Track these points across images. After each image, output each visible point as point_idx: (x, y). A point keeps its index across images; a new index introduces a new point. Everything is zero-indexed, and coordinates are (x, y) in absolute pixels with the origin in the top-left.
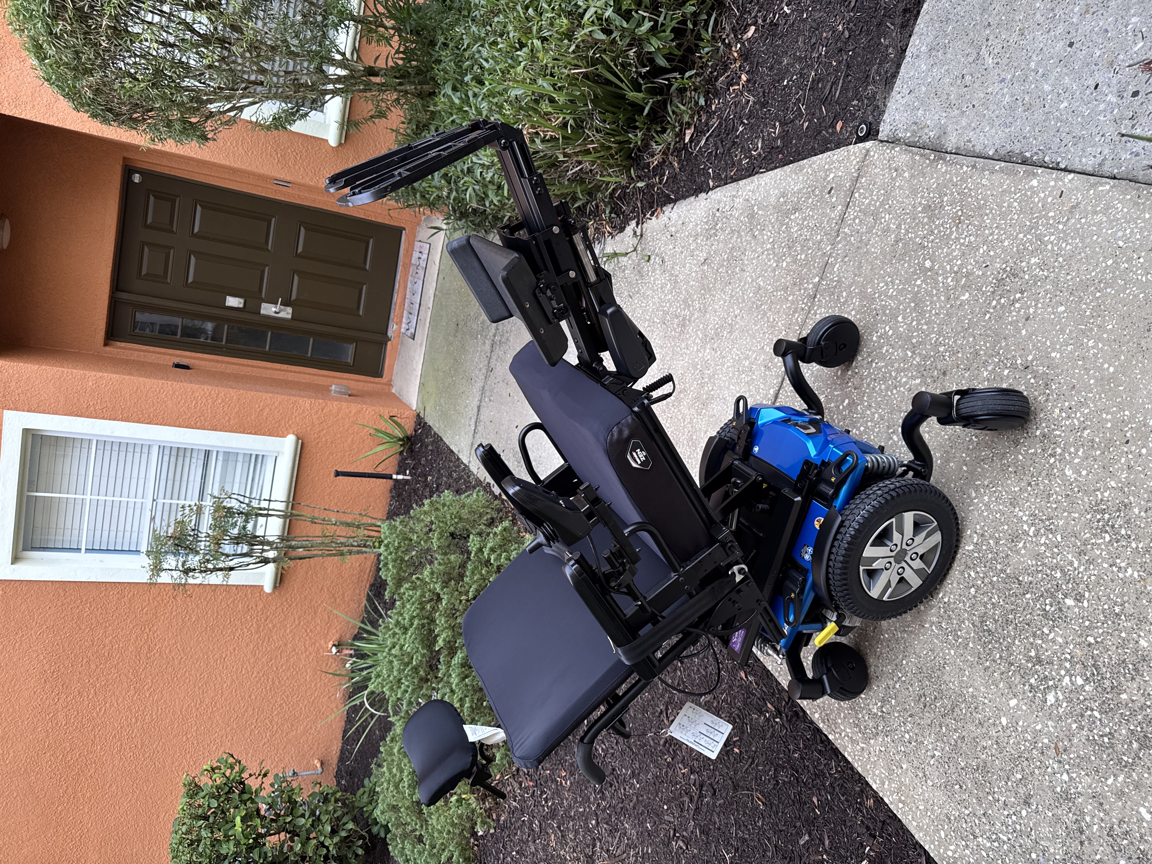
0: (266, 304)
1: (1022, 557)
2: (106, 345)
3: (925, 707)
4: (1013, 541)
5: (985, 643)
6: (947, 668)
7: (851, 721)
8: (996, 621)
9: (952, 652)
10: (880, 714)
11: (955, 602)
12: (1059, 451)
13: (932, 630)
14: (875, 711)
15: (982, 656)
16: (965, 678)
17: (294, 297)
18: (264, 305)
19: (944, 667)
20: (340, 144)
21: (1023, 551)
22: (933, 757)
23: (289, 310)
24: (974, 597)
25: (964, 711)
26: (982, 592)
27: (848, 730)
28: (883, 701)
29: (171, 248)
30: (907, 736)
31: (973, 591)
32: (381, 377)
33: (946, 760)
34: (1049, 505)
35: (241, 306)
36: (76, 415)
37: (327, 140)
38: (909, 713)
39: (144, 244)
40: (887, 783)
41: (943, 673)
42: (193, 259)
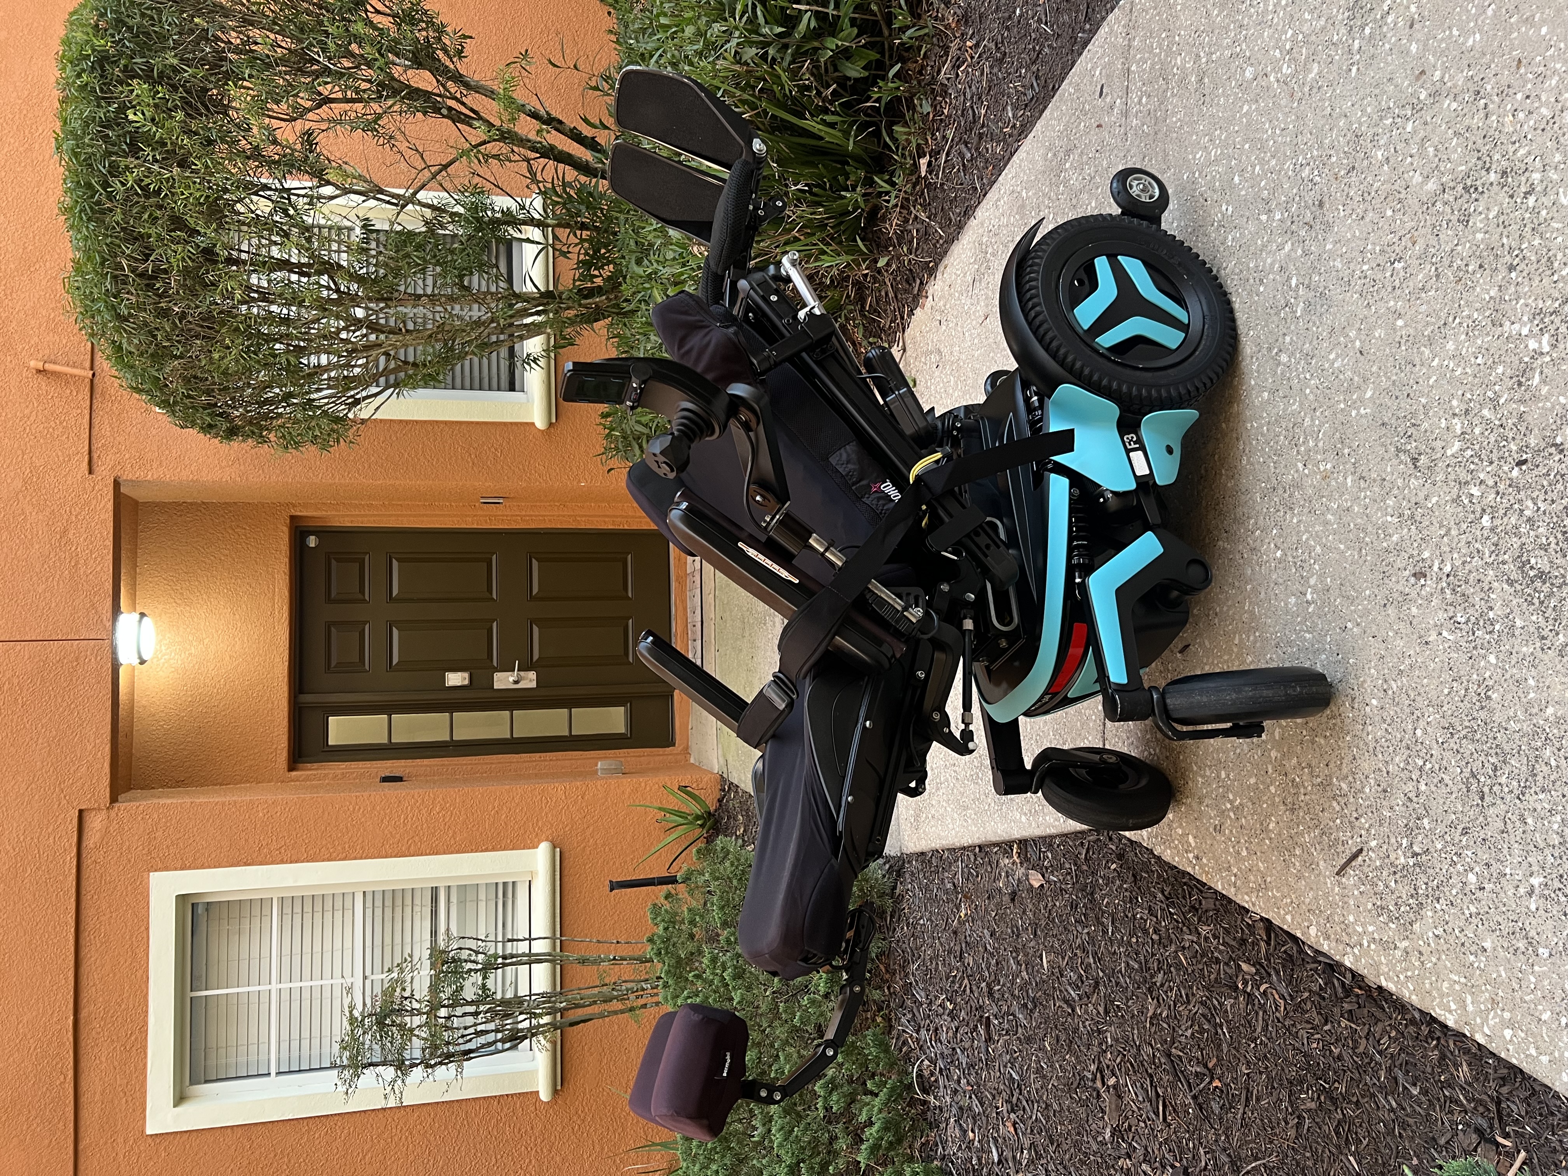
0: (499, 674)
1: (1547, 399)
2: (291, 769)
3: (1482, 798)
4: (1520, 384)
5: (1541, 603)
6: (1494, 696)
7: (1370, 906)
8: (1545, 548)
9: (1492, 659)
10: (1411, 862)
11: (1464, 563)
12: (1536, 176)
13: (1445, 640)
14: (1402, 860)
15: (1545, 633)
16: (1532, 695)
17: (536, 656)
18: (497, 676)
19: (1488, 698)
20: (551, 424)
21: (1545, 390)
22: (1531, 893)
23: (532, 675)
24: (1492, 530)
25: (1553, 763)
26: (1501, 512)
27: (1371, 929)
28: (1409, 831)
29: (365, 623)
30: (1472, 878)
31: (1486, 521)
32: (674, 745)
33: (1557, 884)
34: (1555, 278)
35: (466, 682)
36: (246, 864)
37: (533, 424)
38: (1460, 828)
39: (329, 625)
40: (1469, 999)
41: (1491, 711)
42: (395, 632)
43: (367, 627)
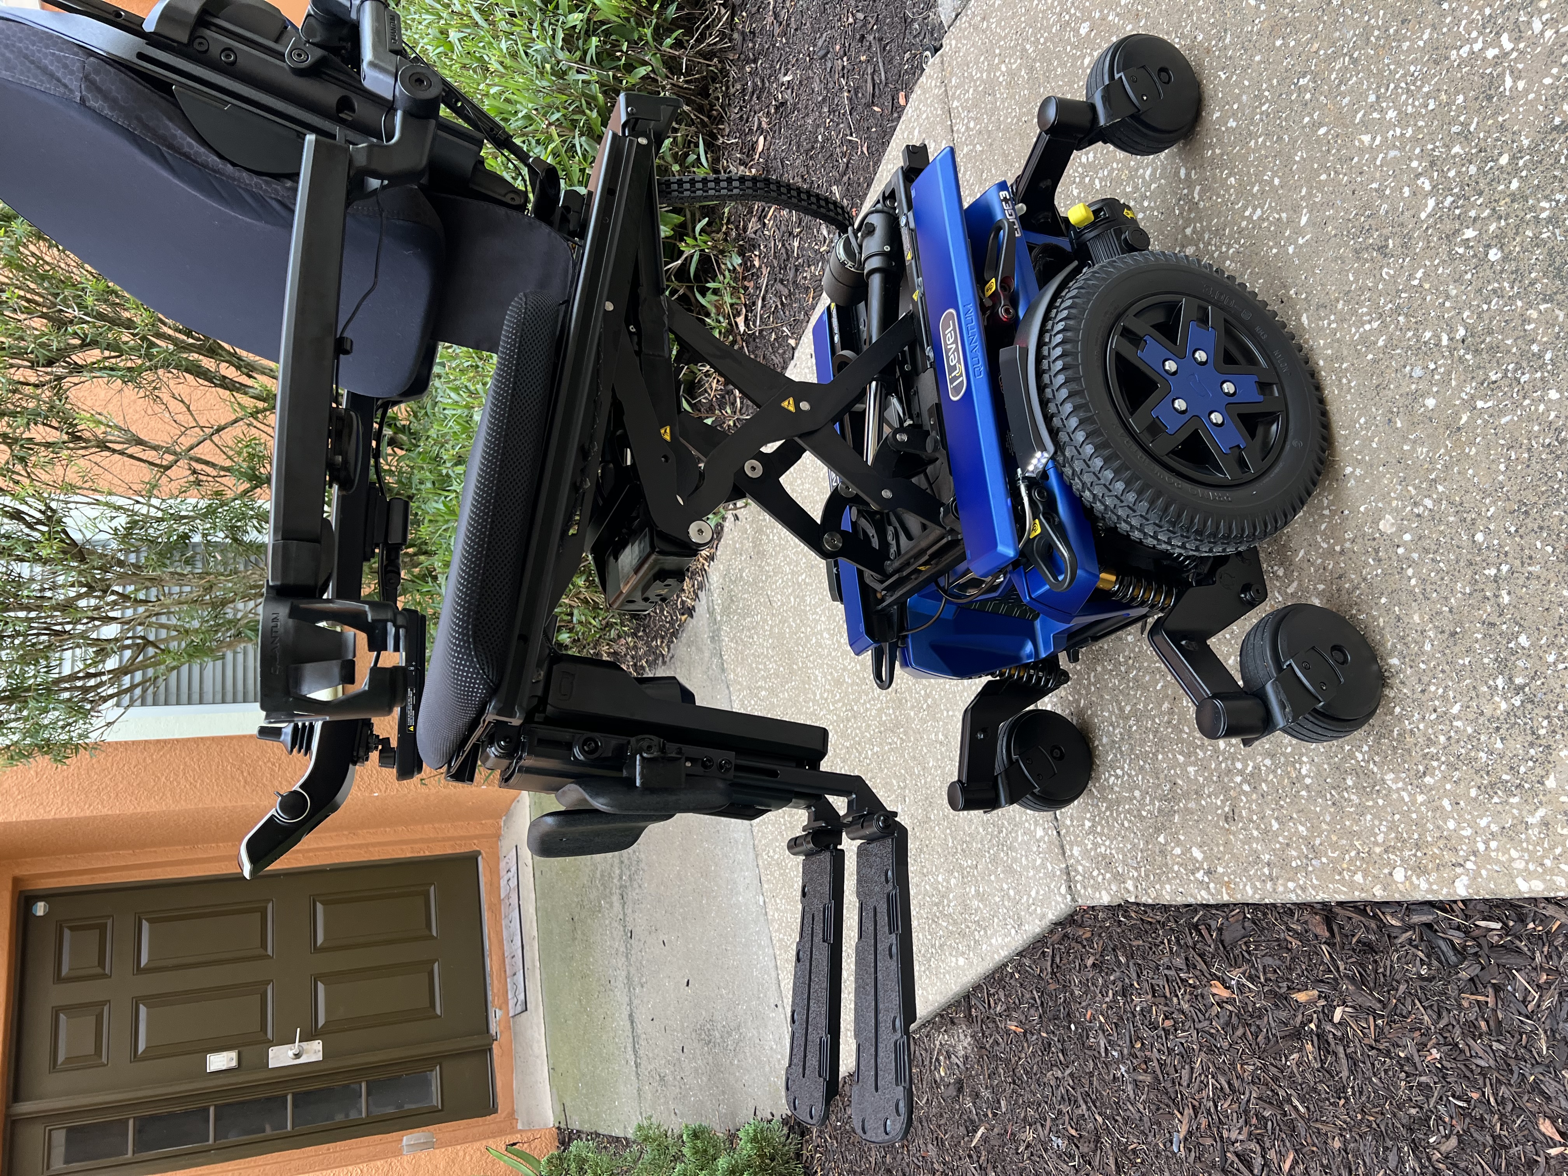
0: (275, 1048)
17: (321, 1021)
18: (273, 1051)
23: (317, 1045)
29: (105, 1003)
35: (234, 1064)
39: (56, 1012)
42: (143, 1010)
43: (106, 1009)
